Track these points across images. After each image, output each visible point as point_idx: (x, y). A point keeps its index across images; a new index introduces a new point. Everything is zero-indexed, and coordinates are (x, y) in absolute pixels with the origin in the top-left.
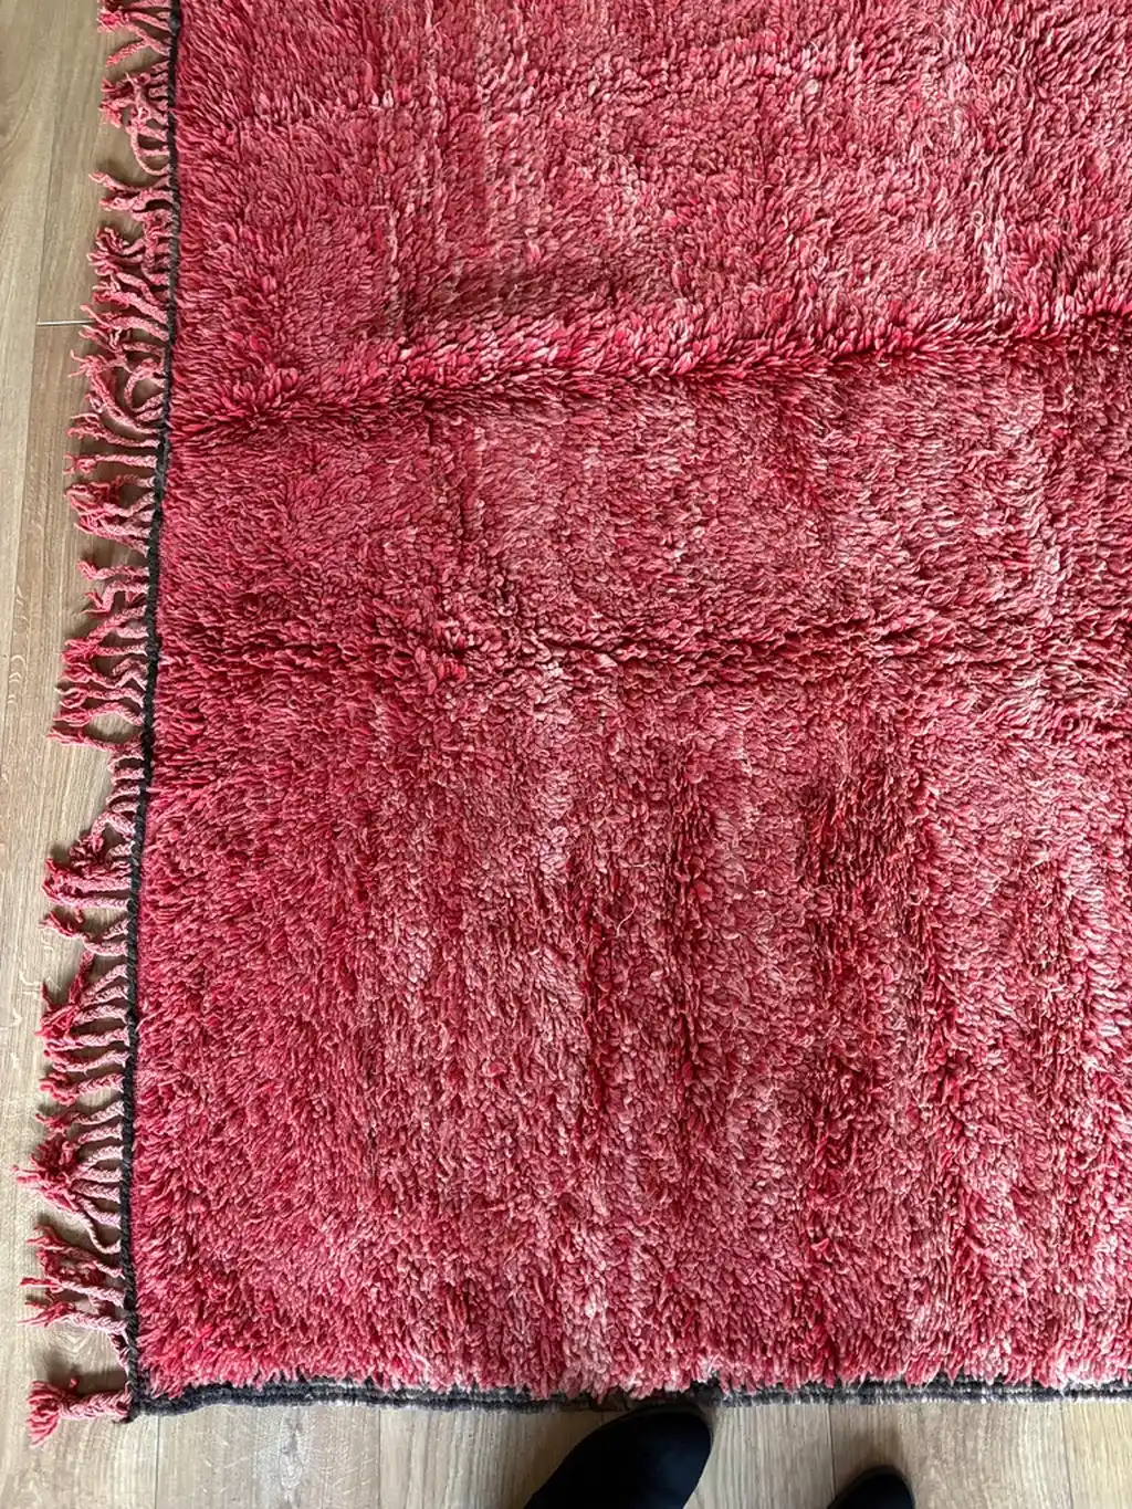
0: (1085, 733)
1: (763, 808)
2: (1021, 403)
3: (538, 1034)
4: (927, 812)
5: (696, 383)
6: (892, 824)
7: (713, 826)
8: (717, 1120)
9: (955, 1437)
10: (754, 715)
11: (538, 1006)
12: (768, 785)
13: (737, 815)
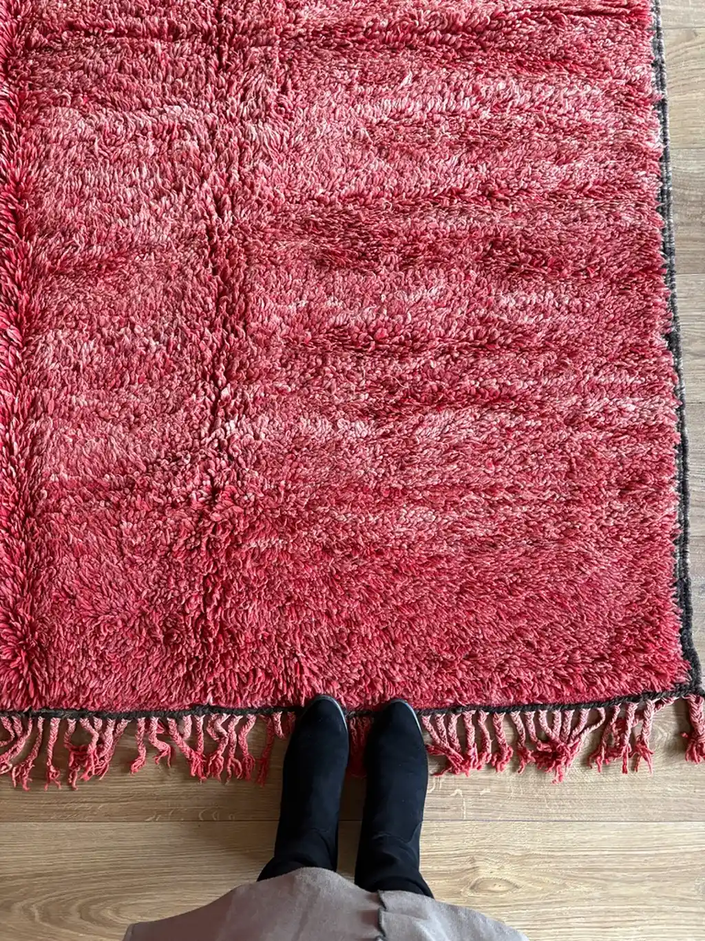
0: (287, 100)
1: (329, 294)
2: (63, 120)
3: (468, 438)
4: (333, 197)
5: (29, 328)
6: (341, 217)
7: (339, 327)
8: (520, 329)
9: (690, 206)
10: (267, 297)
11: (450, 438)
12: (314, 291)
13: (333, 311)
